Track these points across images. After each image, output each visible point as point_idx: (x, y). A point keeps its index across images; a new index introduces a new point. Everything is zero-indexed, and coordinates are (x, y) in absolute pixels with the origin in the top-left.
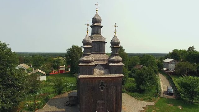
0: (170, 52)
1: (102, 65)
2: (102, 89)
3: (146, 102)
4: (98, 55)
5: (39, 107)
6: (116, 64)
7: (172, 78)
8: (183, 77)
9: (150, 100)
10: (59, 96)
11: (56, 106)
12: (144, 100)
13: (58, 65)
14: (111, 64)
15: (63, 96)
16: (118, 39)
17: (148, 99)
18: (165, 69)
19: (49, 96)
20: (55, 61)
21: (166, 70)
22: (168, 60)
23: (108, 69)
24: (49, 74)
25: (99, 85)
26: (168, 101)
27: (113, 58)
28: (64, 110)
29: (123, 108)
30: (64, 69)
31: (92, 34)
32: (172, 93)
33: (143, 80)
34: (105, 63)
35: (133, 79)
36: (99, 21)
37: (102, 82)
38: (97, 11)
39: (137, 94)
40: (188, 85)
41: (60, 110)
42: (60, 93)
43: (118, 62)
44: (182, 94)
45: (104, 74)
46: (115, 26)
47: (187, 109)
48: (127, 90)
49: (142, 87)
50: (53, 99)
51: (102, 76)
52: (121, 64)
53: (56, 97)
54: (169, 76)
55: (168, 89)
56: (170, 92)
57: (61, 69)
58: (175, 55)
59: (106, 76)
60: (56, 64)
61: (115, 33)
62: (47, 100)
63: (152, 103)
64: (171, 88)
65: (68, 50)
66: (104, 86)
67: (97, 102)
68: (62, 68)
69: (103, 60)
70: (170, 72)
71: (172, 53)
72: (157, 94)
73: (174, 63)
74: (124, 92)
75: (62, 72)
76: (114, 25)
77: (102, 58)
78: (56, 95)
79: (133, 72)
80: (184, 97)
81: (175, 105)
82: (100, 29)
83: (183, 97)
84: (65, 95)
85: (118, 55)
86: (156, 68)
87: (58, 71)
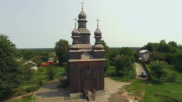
0: (145, 45)
1: (88, 52)
2: (88, 71)
3: (124, 83)
4: (84, 44)
5: (35, 89)
6: (99, 51)
7: (146, 65)
8: (153, 62)
9: (127, 81)
10: (51, 82)
11: (49, 88)
12: (123, 81)
13: (47, 57)
14: (95, 51)
15: (54, 81)
16: (100, 31)
17: (125, 81)
18: (140, 59)
19: (43, 81)
20: (44, 54)
21: (142, 60)
22: (143, 51)
23: (93, 55)
24: (39, 65)
25: (86, 68)
26: (142, 82)
27: (96, 46)
28: (57, 90)
29: (106, 87)
30: (52, 61)
31: (79, 27)
32: (145, 76)
33: (121, 66)
34: (90, 50)
35: (113, 67)
36: (84, 17)
37: (88, 65)
38: (82, 8)
39: (116, 77)
40: (156, 68)
41: (53, 91)
42: (51, 79)
43: (100, 49)
44: (152, 75)
45: (90, 58)
46: (98, 21)
47: (155, 86)
48: (108, 75)
49: (121, 72)
50: (46, 84)
51: (88, 61)
52: (102, 50)
53: (49, 82)
54: (144, 64)
55: (142, 73)
56: (143, 75)
57: (49, 61)
58: (149, 47)
59: (91, 60)
60: (45, 57)
61: (98, 26)
62: (41, 84)
63: (129, 83)
64: (144, 72)
65: (56, 43)
66: (89, 68)
67: (85, 82)
68: (51, 60)
69: (88, 49)
70: (144, 61)
71: (147, 45)
72: (133, 77)
73: (148, 54)
74: (106, 77)
75: (50, 63)
76: (97, 19)
77: (88, 47)
78: (49, 81)
79: (113, 62)
80: (154, 77)
81: (147, 83)
82: (85, 24)
83: (152, 77)
84: (57, 80)
85: (100, 43)
86: (133, 58)
87: (47, 62)
